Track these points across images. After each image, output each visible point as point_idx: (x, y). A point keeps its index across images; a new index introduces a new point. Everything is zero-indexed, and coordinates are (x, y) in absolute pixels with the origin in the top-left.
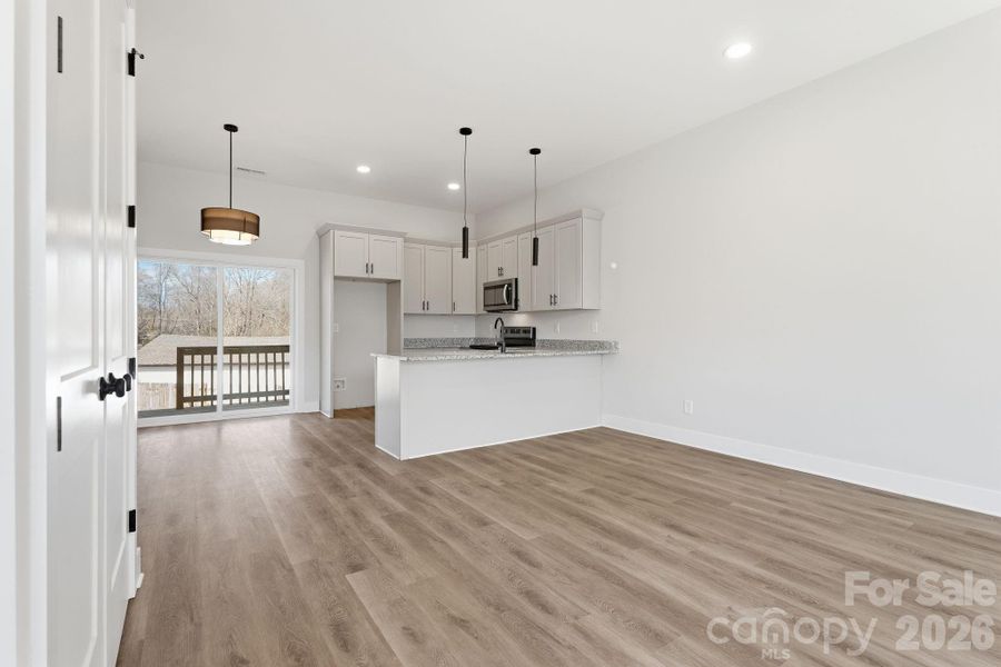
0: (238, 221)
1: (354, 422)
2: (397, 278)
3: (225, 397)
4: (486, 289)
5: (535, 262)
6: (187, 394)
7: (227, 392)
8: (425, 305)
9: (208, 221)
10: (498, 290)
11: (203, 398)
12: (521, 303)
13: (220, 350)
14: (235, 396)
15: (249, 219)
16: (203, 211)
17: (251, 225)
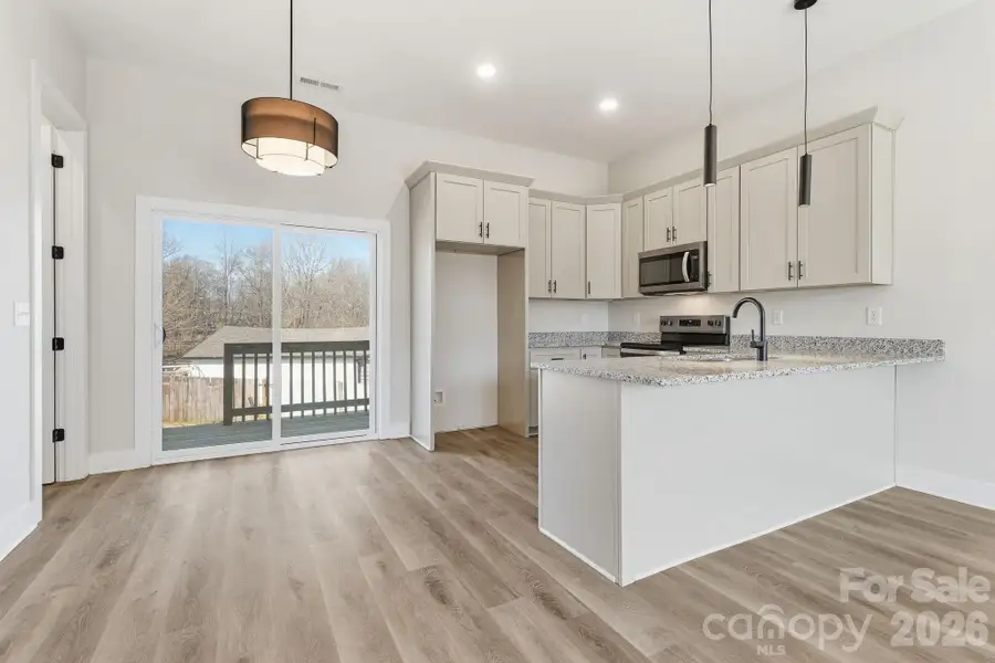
0: (304, 123)
1: (468, 459)
2: (519, 245)
3: (284, 409)
4: (642, 261)
5: (804, 198)
6: (238, 405)
7: (286, 401)
8: (552, 286)
9: (254, 121)
10: (675, 261)
11: (256, 410)
12: (714, 279)
13: (277, 349)
14: (297, 407)
15: (321, 121)
16: (246, 107)
17: (324, 132)
